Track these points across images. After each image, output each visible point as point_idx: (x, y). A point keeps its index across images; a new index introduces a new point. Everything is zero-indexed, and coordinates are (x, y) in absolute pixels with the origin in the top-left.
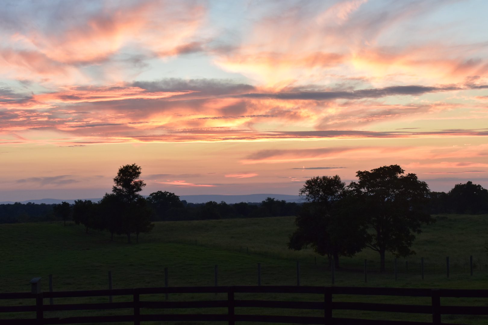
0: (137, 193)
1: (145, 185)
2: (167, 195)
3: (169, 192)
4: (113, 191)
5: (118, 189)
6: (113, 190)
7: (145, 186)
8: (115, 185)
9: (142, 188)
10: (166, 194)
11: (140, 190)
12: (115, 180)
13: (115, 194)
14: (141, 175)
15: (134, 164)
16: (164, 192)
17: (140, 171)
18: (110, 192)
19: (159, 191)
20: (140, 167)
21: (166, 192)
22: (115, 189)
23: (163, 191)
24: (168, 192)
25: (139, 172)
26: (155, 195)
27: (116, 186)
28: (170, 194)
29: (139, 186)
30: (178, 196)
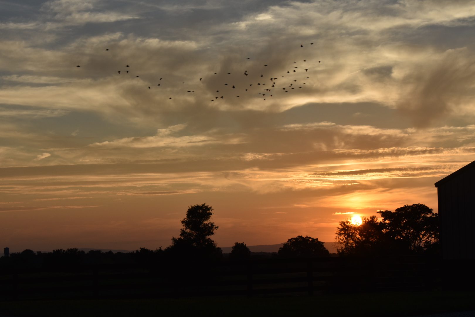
0: (208, 237)
1: (217, 227)
2: (310, 240)
3: (312, 237)
4: (181, 235)
5: (186, 233)
6: (181, 233)
7: (217, 229)
8: (183, 228)
9: (215, 231)
10: (308, 240)
11: (212, 233)
12: (183, 222)
13: (182, 239)
14: (212, 216)
15: (204, 204)
16: (306, 238)
17: (211, 211)
18: (178, 236)
19: (299, 236)
20: (210, 207)
21: (308, 237)
22: (183, 233)
23: (304, 236)
24: (310, 238)
25: (210, 213)
26: (294, 240)
27: (185, 230)
28: (313, 239)
29: (210, 229)
30: (322, 243)
